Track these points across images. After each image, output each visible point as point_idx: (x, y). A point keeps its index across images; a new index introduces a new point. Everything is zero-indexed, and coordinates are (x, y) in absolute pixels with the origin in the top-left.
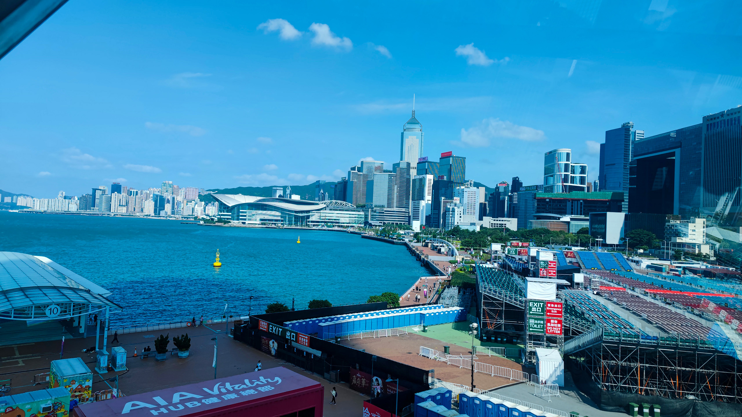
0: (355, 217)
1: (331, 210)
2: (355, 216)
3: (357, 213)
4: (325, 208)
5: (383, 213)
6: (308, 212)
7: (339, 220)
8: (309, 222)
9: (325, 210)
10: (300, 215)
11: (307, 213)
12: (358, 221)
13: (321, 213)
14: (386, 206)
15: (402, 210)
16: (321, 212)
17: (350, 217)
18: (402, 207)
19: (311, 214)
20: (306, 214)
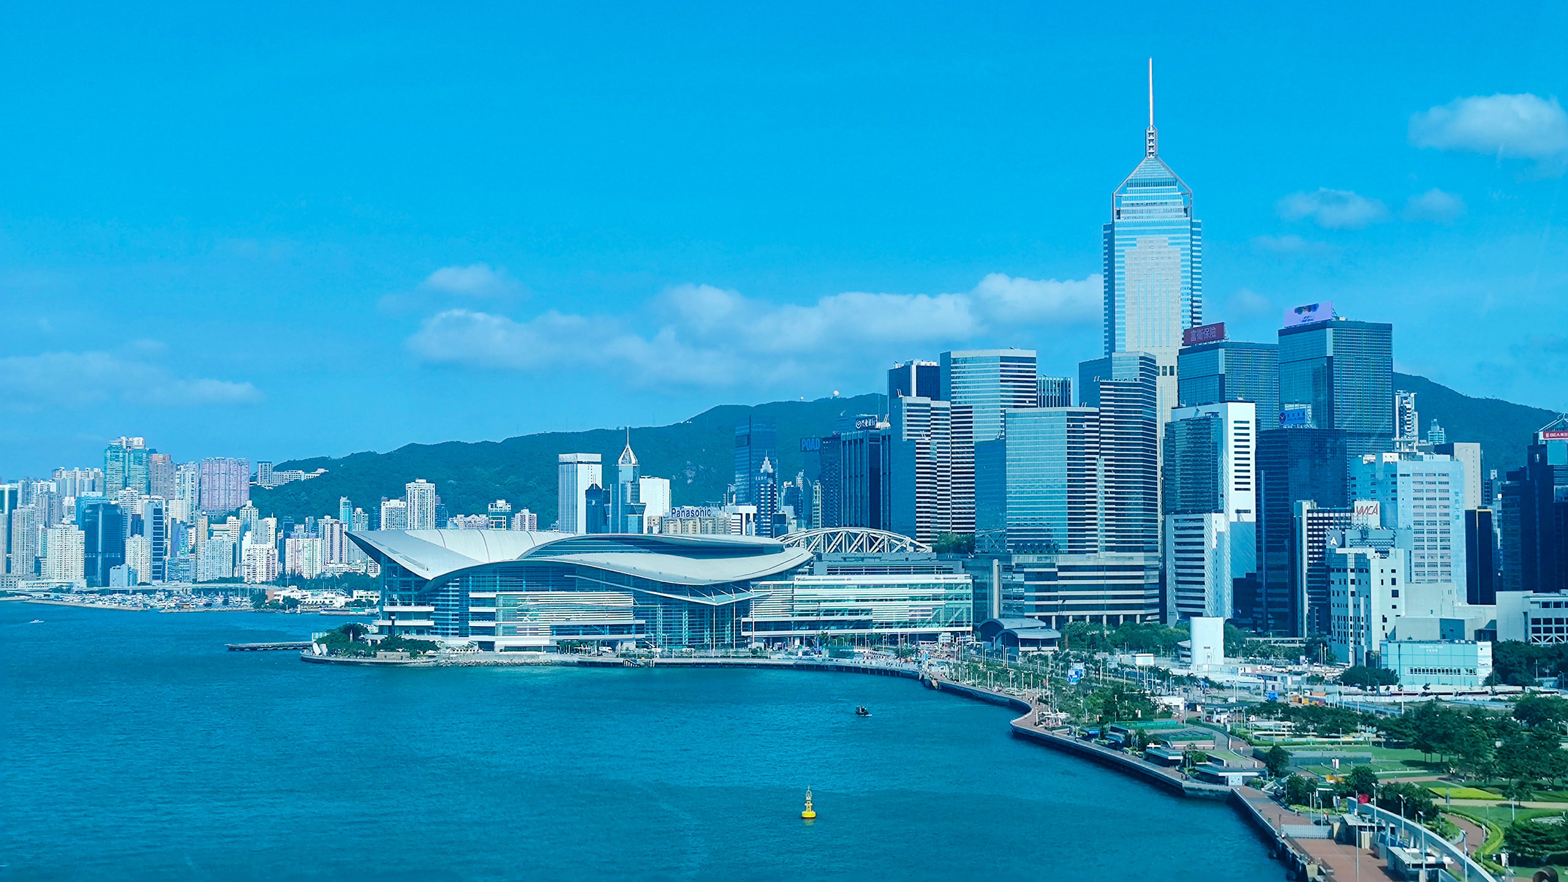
0: (936, 598)
1: (832, 571)
2: (936, 591)
3: (942, 579)
4: (808, 562)
5: (1053, 576)
6: (743, 585)
7: (868, 612)
8: (747, 626)
9: (811, 573)
10: (713, 601)
11: (737, 591)
12: (949, 611)
13: (793, 586)
14: (1064, 545)
15: (1131, 558)
16: (796, 583)
17: (913, 599)
18: (1130, 549)
19: (752, 594)
20: (733, 598)
